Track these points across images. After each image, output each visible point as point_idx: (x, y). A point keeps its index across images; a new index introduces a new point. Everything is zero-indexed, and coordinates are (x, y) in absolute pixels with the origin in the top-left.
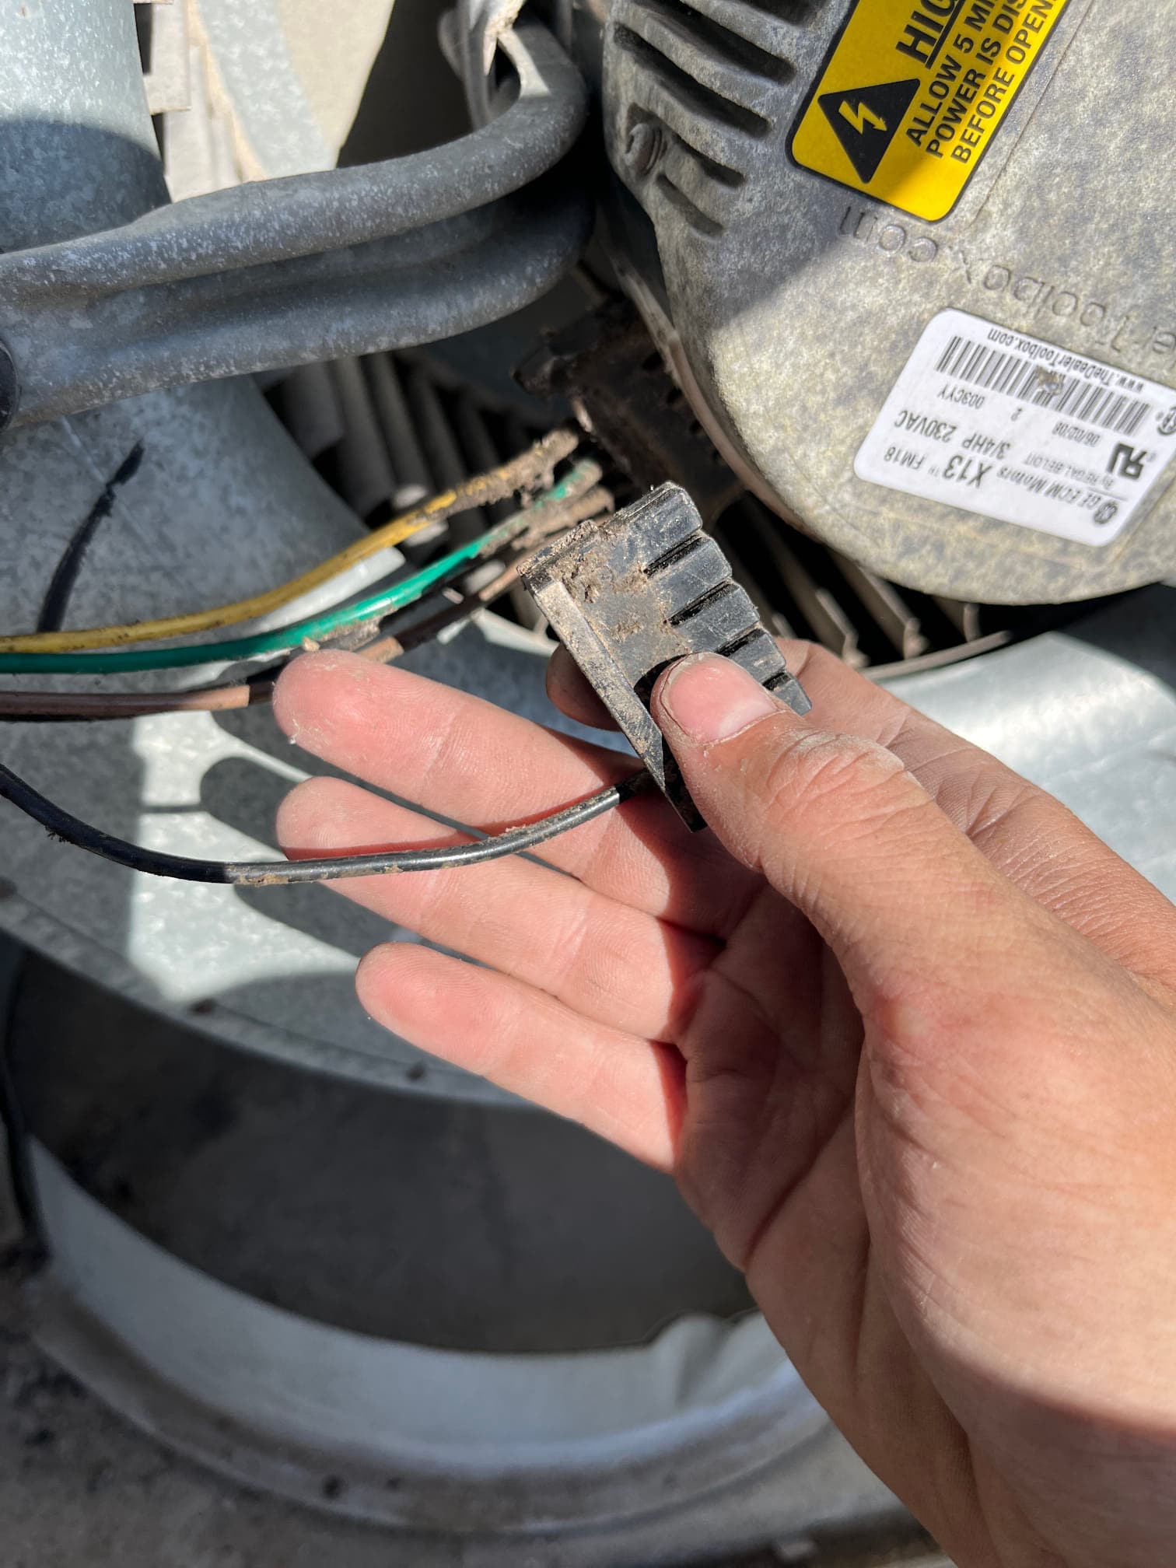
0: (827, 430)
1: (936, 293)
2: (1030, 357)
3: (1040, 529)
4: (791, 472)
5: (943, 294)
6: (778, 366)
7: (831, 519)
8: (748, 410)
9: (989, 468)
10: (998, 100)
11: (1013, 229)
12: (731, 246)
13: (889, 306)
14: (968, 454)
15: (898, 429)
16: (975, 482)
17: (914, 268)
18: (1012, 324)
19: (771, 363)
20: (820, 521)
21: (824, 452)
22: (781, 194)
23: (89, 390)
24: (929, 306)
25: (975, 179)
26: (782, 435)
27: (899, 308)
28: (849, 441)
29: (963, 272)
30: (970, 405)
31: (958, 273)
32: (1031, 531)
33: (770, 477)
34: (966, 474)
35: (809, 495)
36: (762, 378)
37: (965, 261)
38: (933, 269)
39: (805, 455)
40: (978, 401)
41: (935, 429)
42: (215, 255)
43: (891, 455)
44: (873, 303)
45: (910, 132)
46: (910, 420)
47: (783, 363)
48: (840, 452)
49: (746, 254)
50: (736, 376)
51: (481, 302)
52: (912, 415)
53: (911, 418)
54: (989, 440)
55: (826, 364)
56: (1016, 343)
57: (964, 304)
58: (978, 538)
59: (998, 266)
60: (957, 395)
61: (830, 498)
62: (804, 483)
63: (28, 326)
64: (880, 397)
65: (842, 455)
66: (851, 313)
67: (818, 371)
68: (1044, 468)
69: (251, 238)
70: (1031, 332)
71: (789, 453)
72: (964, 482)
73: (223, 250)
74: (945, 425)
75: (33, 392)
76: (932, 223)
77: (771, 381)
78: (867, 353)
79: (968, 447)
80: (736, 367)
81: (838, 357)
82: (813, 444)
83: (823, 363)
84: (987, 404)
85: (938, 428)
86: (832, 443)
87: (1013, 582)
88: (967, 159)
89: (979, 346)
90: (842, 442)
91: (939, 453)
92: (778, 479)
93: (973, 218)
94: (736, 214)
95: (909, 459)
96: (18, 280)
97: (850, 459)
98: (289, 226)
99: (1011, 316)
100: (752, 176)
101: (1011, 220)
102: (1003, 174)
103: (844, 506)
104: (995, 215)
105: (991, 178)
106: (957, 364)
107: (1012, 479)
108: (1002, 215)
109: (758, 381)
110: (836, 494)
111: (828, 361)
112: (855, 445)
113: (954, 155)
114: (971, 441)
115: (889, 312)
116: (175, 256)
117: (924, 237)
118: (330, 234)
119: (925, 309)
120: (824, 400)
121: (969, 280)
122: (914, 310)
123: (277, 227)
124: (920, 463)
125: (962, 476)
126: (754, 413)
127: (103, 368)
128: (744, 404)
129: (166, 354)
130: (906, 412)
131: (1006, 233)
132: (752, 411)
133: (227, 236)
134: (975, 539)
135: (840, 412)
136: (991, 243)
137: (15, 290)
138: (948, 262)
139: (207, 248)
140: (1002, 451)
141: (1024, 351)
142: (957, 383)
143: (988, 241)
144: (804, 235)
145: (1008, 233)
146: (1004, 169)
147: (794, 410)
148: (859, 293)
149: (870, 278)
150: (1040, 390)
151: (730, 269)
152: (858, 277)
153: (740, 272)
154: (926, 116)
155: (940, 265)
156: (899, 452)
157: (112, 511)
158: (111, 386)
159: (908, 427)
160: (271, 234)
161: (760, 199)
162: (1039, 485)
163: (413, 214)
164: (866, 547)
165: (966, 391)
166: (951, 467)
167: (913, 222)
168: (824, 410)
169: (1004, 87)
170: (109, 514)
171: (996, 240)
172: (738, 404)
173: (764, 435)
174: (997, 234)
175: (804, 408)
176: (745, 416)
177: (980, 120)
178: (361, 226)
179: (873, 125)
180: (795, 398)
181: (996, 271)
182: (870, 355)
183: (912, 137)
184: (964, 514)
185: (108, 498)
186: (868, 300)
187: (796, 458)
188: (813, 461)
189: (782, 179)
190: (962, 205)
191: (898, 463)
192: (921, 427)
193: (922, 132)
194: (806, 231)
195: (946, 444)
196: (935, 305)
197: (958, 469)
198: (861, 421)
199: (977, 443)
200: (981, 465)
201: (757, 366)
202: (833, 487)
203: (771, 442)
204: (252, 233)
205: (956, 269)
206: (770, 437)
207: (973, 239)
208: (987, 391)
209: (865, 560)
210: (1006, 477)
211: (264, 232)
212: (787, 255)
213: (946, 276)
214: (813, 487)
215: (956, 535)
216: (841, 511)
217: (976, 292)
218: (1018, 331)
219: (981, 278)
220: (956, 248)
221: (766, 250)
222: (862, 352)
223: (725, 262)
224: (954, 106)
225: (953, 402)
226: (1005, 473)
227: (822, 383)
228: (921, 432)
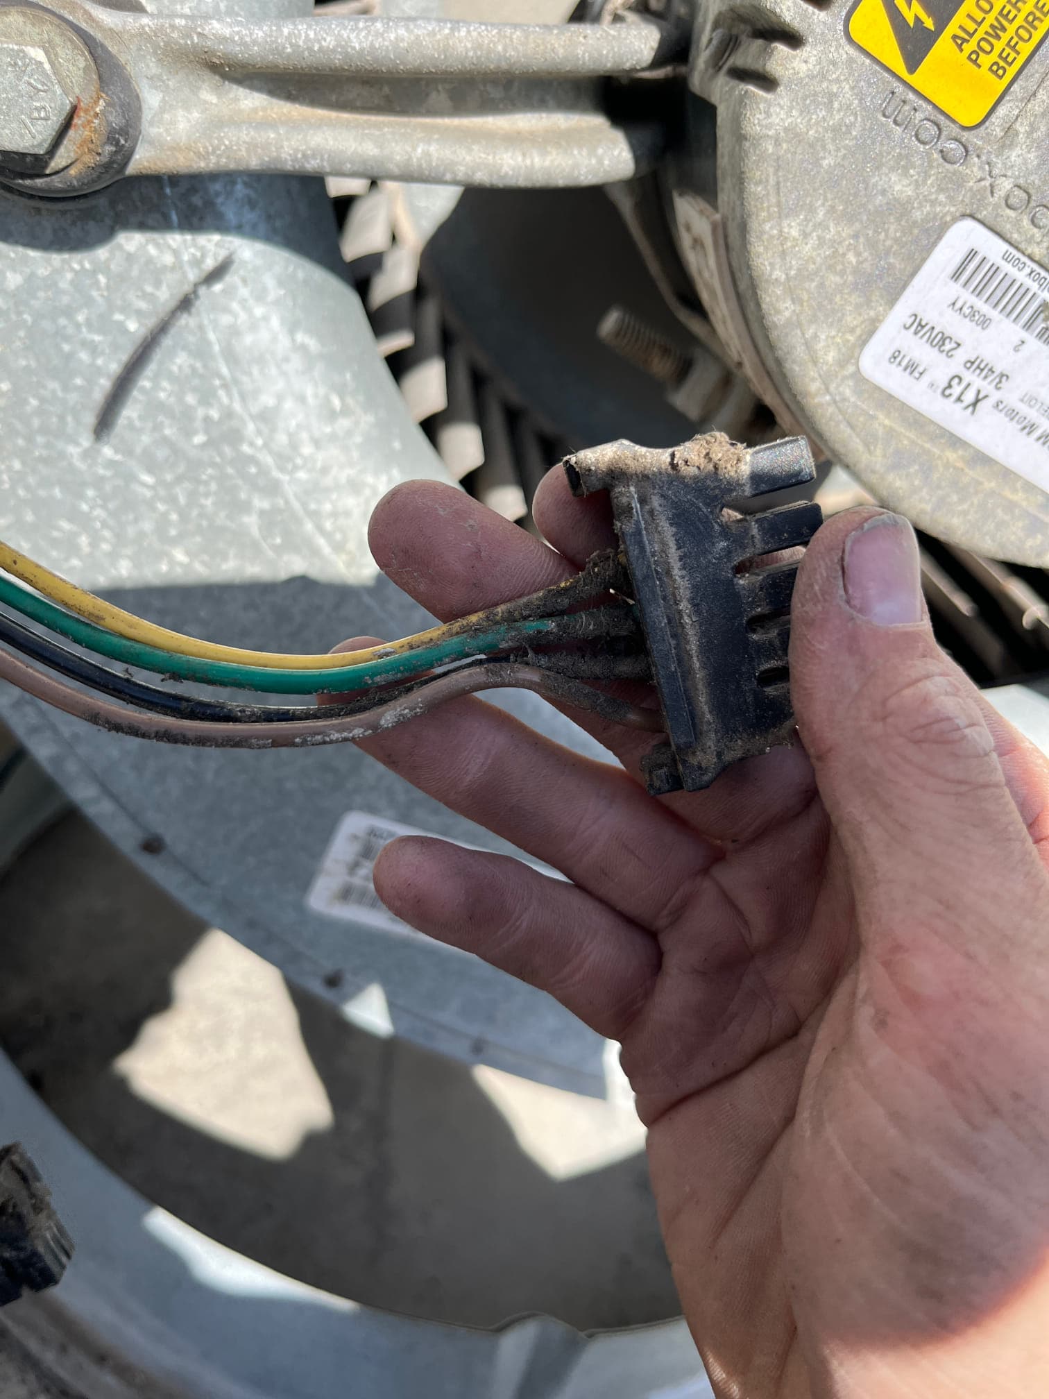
0: (840, 315)
1: (960, 198)
2: (1039, 289)
3: (1026, 477)
4: (800, 352)
5: (967, 200)
6: (805, 235)
7: (831, 409)
8: (770, 275)
9: (986, 397)
10: (1036, 28)
11: (1036, 154)
12: (782, 103)
13: (916, 199)
14: (968, 376)
15: (906, 332)
16: (971, 409)
17: (944, 167)
18: (1026, 249)
19: (800, 230)
20: (820, 411)
21: (834, 337)
22: (834, 63)
23: (199, 152)
24: (953, 209)
25: (1007, 98)
26: (798, 309)
27: (925, 203)
28: (858, 331)
29: (987, 183)
30: (977, 325)
31: (983, 183)
32: (1018, 477)
33: (780, 353)
34: (962, 398)
35: (813, 380)
36: (789, 244)
37: (990, 172)
38: (961, 173)
39: (816, 336)
40: (984, 322)
41: (941, 341)
42: (334, 51)
43: (895, 358)
44: (902, 192)
45: (955, 37)
46: (918, 325)
47: (810, 234)
48: (848, 341)
49: (794, 113)
50: (765, 237)
51: (552, 161)
52: (921, 320)
53: (920, 324)
54: (989, 366)
55: (850, 244)
56: (1027, 270)
57: (985, 216)
58: (967, 470)
59: (1019, 187)
60: (966, 310)
61: (832, 387)
62: (810, 365)
63: (163, 82)
64: (893, 295)
65: (850, 345)
66: (880, 198)
67: (841, 251)
68: (1038, 410)
69: (368, 42)
70: (1042, 262)
71: (801, 330)
72: (960, 406)
73: (342, 47)
74: (951, 339)
75: (151, 143)
76: (964, 128)
77: (797, 249)
78: (888, 243)
79: (968, 368)
80: (767, 227)
81: (862, 240)
82: (824, 325)
83: (847, 243)
84: (992, 329)
85: (943, 340)
86: (843, 330)
87: (992, 526)
88: (1002, 76)
89: (993, 264)
90: (852, 331)
91: (940, 368)
92: (788, 356)
93: (1002, 134)
94: (791, 71)
95: (911, 368)
96: (166, 35)
97: (857, 350)
98: (403, 40)
99: (1026, 240)
100: (810, 40)
101: (1035, 145)
102: (1032, 98)
103: (844, 400)
104: (1021, 136)
105: (1022, 101)
106: (970, 278)
107: (1006, 415)
108: (1027, 138)
109: (785, 246)
110: (838, 386)
111: (852, 242)
112: (864, 337)
113: (990, 69)
114: (973, 363)
115: (916, 205)
116: (301, 43)
117: (956, 140)
118: (436, 56)
119: (948, 211)
120: (842, 282)
121: (992, 193)
122: (938, 209)
123: (392, 38)
124: (921, 374)
125: (959, 399)
126: (776, 279)
127: (215, 135)
128: (768, 268)
129: (272, 136)
130: (916, 316)
131: (1029, 156)
132: (774, 277)
133: (348, 37)
134: (962, 470)
135: (854, 299)
136: (1015, 161)
137: (162, 44)
138: (975, 169)
139: (330, 43)
140: (1000, 382)
141: (1034, 281)
142: (967, 297)
143: (1013, 159)
144: (848, 108)
145: (1032, 156)
146: (1034, 94)
147: (814, 285)
148: (890, 179)
149: (903, 166)
150: (1043, 325)
151: (778, 124)
152: (892, 163)
153: (786, 130)
154: (971, 27)
155: (968, 171)
156: (904, 356)
157: (193, 310)
158: (218, 152)
159: (916, 333)
160: (386, 43)
161: (815, 63)
162: (1030, 428)
163: (510, 55)
164: (858, 451)
165: (975, 309)
166: (950, 386)
167: (948, 123)
168: (841, 293)
169: (1042, 17)
170: (190, 313)
171: (1019, 161)
172: (763, 268)
173: (782, 306)
174: (1022, 154)
175: (822, 285)
176: (767, 281)
177: (1017, 43)
178: (464, 53)
179: (923, 23)
180: (816, 273)
181: (1017, 192)
182: (892, 247)
183: (956, 43)
184: (955, 441)
185: (193, 296)
186: (897, 188)
187: (807, 336)
188: (822, 344)
189: (837, 50)
190: (993, 119)
191: (901, 368)
192: (928, 335)
193: (964, 40)
194: (851, 104)
195: (949, 360)
196: (958, 210)
197: (956, 390)
198: (872, 313)
199: (978, 367)
200: (979, 392)
201: (786, 230)
202: (837, 377)
203: (787, 314)
204: (370, 38)
205: (981, 180)
206: (787, 308)
207: (1000, 152)
208: (994, 314)
209: (855, 465)
210: (1001, 411)
211: (380, 40)
212: (831, 123)
213: (971, 184)
214: (818, 372)
215: (945, 461)
216: (840, 405)
217: (996, 206)
218: (1030, 257)
219: (1003, 193)
220: (984, 158)
221: (813, 114)
222: (884, 241)
223: (774, 116)
224: (996, 24)
225: (961, 317)
226: (1001, 407)
227: (843, 264)
228: (927, 341)
